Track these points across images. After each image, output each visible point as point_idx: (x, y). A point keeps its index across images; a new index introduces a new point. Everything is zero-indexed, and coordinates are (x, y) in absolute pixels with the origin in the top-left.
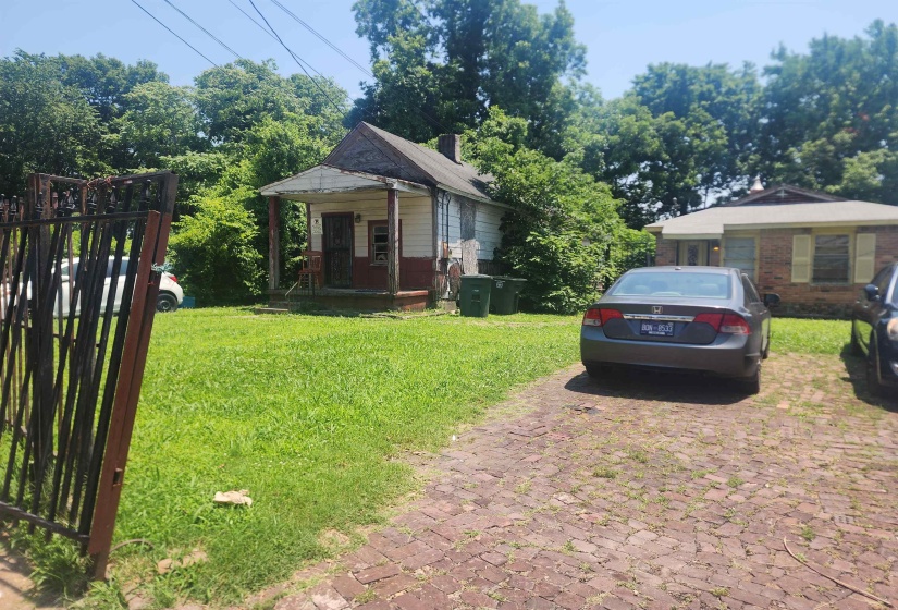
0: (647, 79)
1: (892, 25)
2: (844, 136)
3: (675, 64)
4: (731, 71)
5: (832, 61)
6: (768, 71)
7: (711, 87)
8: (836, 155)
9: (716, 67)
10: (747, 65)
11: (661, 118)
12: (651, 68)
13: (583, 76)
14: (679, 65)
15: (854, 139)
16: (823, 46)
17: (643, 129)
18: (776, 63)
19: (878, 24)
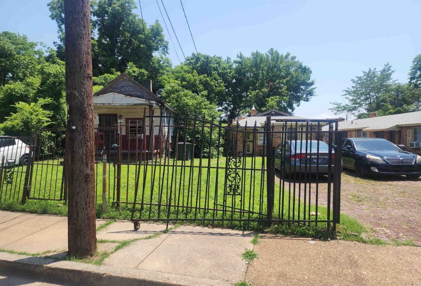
0: (192, 59)
1: (276, 51)
2: (265, 90)
3: (203, 54)
4: (223, 60)
5: (259, 62)
6: (235, 62)
7: (218, 65)
8: (264, 97)
9: (217, 57)
10: (228, 58)
11: (202, 76)
12: (193, 55)
13: (166, 54)
14: (205, 55)
15: (268, 91)
16: (256, 55)
17: (195, 80)
18: (239, 60)
19: (272, 49)
